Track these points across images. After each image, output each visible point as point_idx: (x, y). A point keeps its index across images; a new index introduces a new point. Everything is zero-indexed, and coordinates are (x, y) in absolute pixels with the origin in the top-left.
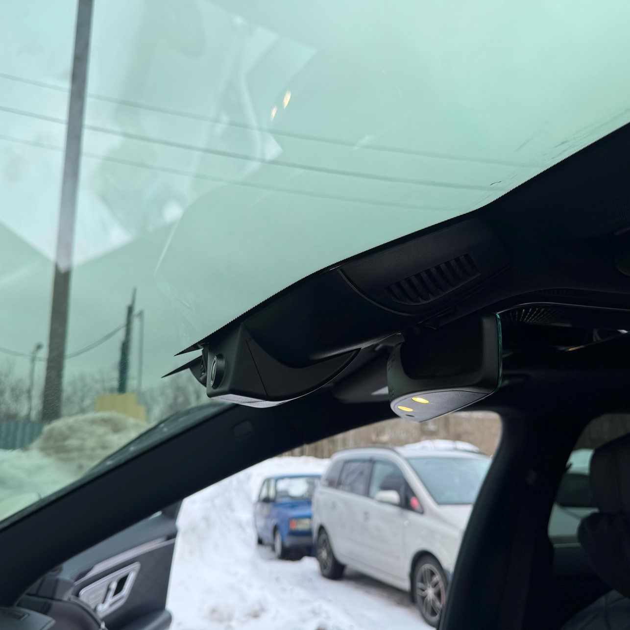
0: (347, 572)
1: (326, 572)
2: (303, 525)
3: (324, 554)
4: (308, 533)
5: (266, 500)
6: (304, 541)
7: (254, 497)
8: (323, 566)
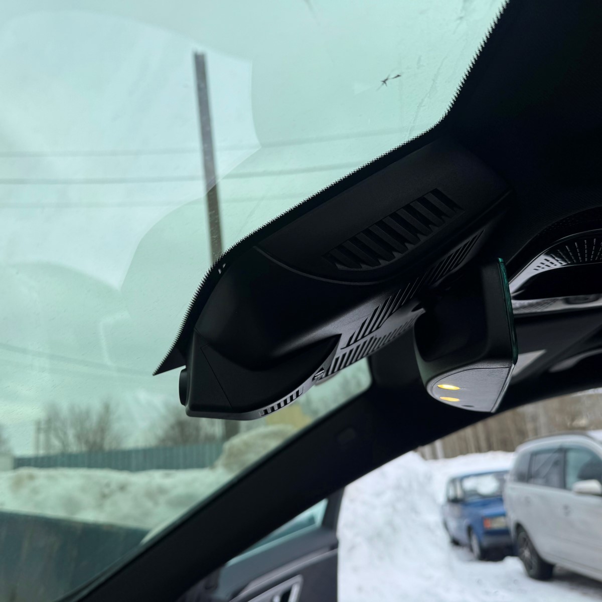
0: (556, 571)
1: (533, 572)
2: (498, 524)
3: (527, 553)
4: (505, 532)
5: (454, 501)
6: (503, 540)
7: (441, 498)
8: (528, 566)
